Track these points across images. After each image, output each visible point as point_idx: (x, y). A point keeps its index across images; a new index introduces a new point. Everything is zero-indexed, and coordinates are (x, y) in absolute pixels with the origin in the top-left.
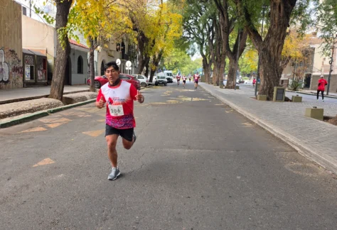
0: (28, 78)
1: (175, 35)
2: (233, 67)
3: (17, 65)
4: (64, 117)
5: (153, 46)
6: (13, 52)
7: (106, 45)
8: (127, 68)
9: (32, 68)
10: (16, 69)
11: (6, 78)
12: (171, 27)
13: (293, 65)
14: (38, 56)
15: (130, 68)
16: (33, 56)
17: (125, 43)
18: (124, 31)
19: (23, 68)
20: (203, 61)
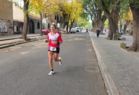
0: (15, 31)
1: (80, 12)
2: (102, 25)
3: (11, 26)
4: (20, 46)
5: (69, 17)
6: (9, 21)
7: (50, 17)
8: (58, 27)
9: (17, 27)
10: (10, 28)
11: (6, 31)
12: (78, 9)
13: (132, 24)
14: (20, 22)
15: (59, 26)
16: (18, 22)
17: (59, 16)
18: (57, 11)
19: (14, 27)
20: (92, 23)
